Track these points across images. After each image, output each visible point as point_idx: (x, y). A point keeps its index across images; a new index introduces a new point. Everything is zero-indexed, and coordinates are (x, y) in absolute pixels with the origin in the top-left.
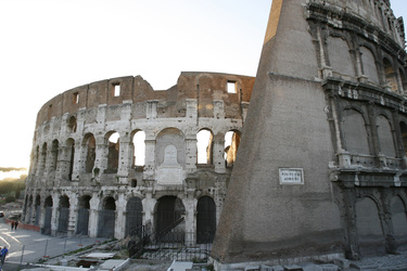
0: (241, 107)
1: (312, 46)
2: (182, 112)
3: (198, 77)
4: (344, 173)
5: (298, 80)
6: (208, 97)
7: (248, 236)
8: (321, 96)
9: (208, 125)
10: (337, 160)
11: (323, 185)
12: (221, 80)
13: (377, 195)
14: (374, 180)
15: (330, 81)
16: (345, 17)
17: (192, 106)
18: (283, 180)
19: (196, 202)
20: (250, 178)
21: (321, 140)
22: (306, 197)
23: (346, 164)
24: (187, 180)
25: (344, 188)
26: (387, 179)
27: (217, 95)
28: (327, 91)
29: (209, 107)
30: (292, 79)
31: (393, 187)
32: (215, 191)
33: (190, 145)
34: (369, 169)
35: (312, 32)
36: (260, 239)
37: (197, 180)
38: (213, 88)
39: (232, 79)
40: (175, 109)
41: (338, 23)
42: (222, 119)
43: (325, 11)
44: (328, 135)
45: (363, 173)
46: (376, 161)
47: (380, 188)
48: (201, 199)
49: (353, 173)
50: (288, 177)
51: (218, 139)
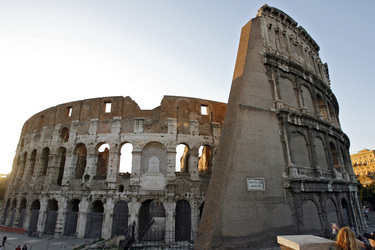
0: (212, 126)
1: (269, 84)
2: (164, 129)
3: (177, 101)
4: (294, 182)
5: (259, 109)
6: (186, 117)
7: (225, 232)
8: (276, 122)
9: (186, 140)
10: (288, 172)
11: (279, 192)
12: (197, 103)
13: (317, 198)
14: (314, 187)
15: (282, 112)
16: (290, 64)
17: (173, 124)
18: (250, 188)
19: (175, 205)
20: (226, 186)
21: (276, 156)
22: (266, 200)
23: (295, 175)
24: (167, 186)
25: (294, 193)
26: (323, 186)
27: (193, 116)
28: (280, 118)
29: (186, 125)
30: (255, 109)
31: (328, 192)
32: (192, 196)
33: (170, 157)
34: (311, 178)
35: (268, 74)
36: (234, 235)
37: (175, 186)
38: (189, 110)
39: (206, 103)
40: (158, 126)
41: (286, 68)
42: (197, 136)
43: (277, 59)
44: (281, 152)
45: (307, 182)
46: (315, 172)
47: (319, 193)
48: (179, 203)
49: (300, 182)
50: (254, 185)
51: (191, 153)
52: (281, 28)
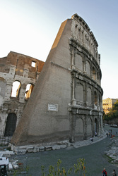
0: (37, 74)
1: (70, 56)
2: (7, 71)
3: (18, 56)
4: (73, 108)
5: (62, 67)
6: (22, 66)
7: (30, 133)
8: (70, 76)
9: (20, 79)
10: (72, 103)
11: (65, 112)
12: (30, 60)
13: (83, 117)
14: (83, 112)
15: (74, 71)
16: (83, 48)
17: (13, 69)
18: (49, 109)
19: (7, 115)
20: (35, 106)
21: (67, 94)
22: (58, 117)
23: (75, 105)
24: (4, 104)
25: (73, 114)
26: (87, 112)
27: (26, 66)
28: (73, 74)
29: (21, 71)
30: (60, 67)
31: (89, 115)
32: (18, 111)
33: (9, 87)
34: (82, 107)
35: (71, 51)
36: (35, 134)
37: (9, 105)
38: (25, 63)
39: (35, 61)
40: (4, 68)
41: (80, 50)
42: (27, 78)
43: (77, 44)
44: (70, 92)
45: (80, 109)
46: (85, 104)
47: (85, 115)
48: (9, 114)
49: (77, 108)
50: (52, 108)
51: (23, 87)
52: (82, 29)
